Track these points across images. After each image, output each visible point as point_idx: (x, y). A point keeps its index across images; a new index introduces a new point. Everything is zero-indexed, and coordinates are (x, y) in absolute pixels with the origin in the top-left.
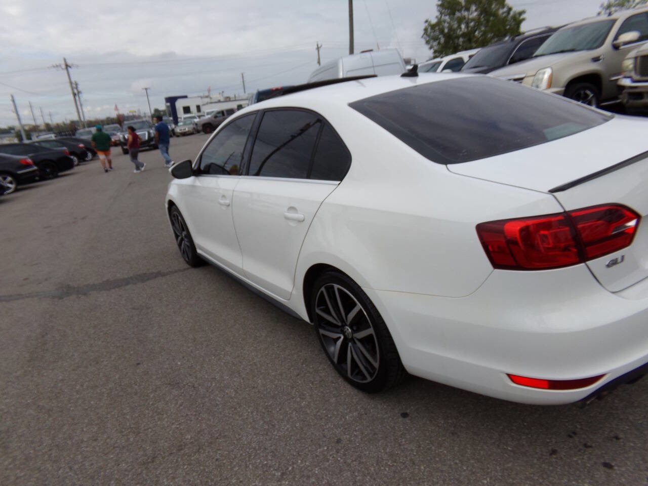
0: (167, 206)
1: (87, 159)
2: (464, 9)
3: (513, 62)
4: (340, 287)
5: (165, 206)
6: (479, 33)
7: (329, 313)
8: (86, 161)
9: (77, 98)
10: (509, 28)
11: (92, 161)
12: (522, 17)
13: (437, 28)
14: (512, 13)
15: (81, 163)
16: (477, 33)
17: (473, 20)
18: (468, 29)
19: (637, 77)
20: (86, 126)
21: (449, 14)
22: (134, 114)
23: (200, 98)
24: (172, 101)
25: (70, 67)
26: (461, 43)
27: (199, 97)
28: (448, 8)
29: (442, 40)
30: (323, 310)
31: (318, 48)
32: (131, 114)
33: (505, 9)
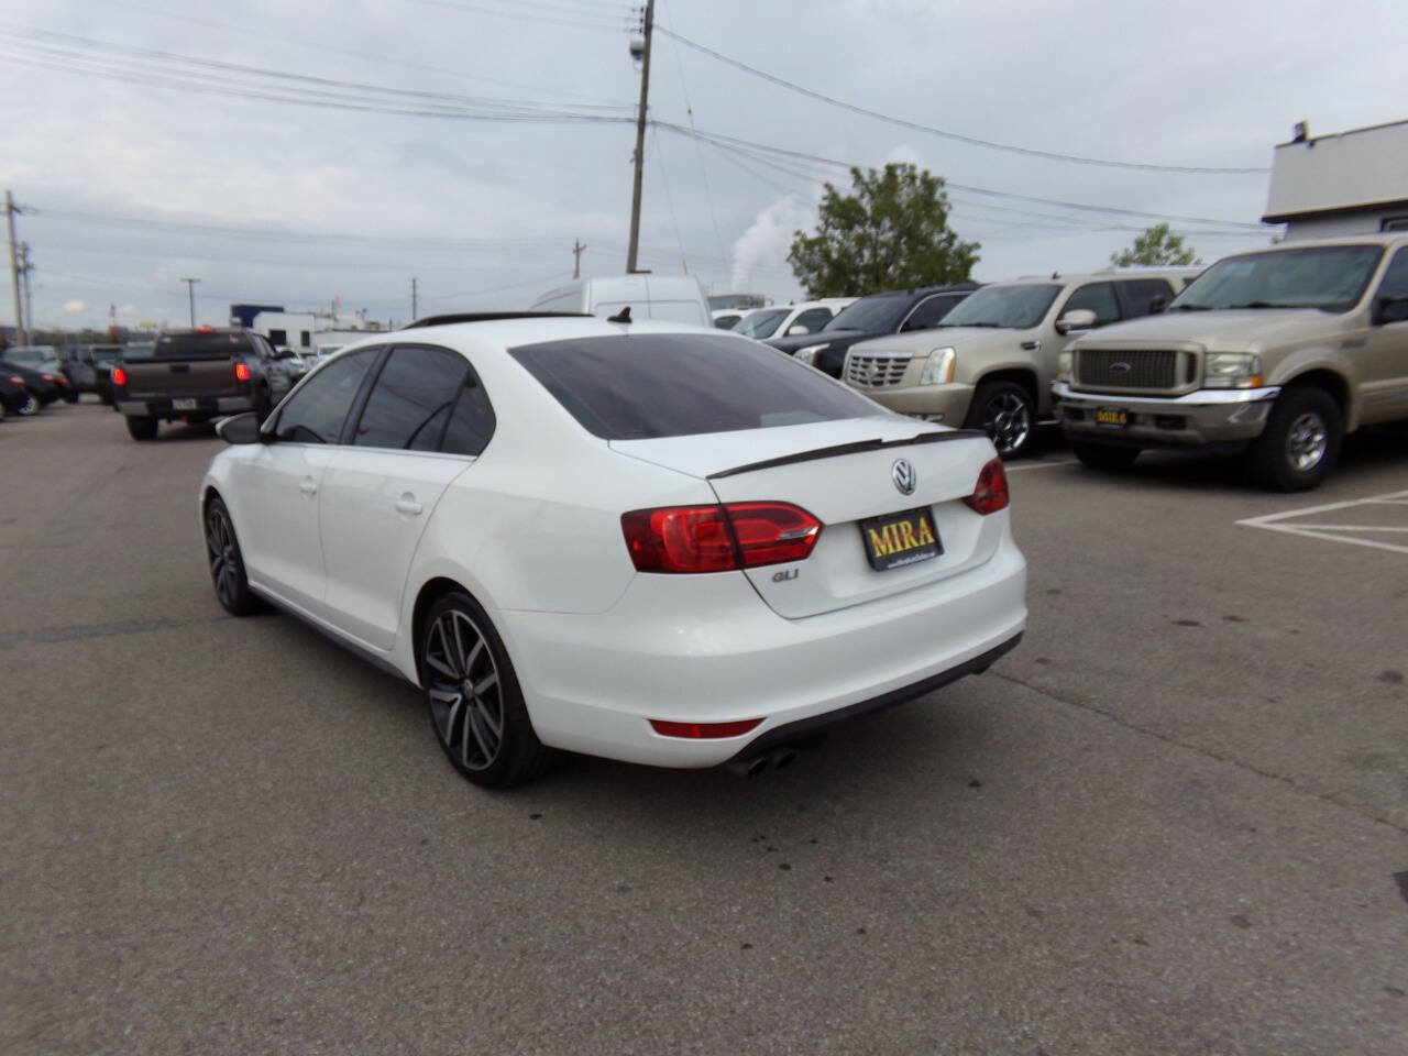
0: (202, 498)
1: (23, 411)
2: (869, 222)
3: (908, 329)
4: (463, 616)
5: (198, 498)
6: (895, 270)
7: (443, 659)
8: (22, 415)
9: (21, 278)
10: (951, 271)
11: (36, 418)
12: (973, 254)
13: (816, 248)
14: (956, 244)
15: (8, 419)
16: (891, 269)
17: (884, 245)
18: (875, 260)
19: (1077, 384)
20: (30, 341)
21: (843, 228)
22: (152, 330)
23: (312, 317)
24: (246, 314)
25: (18, 211)
26: (861, 283)
27: (310, 314)
28: (840, 216)
29: (826, 271)
30: (437, 658)
31: (578, 251)
32: (144, 330)
33: (944, 236)
